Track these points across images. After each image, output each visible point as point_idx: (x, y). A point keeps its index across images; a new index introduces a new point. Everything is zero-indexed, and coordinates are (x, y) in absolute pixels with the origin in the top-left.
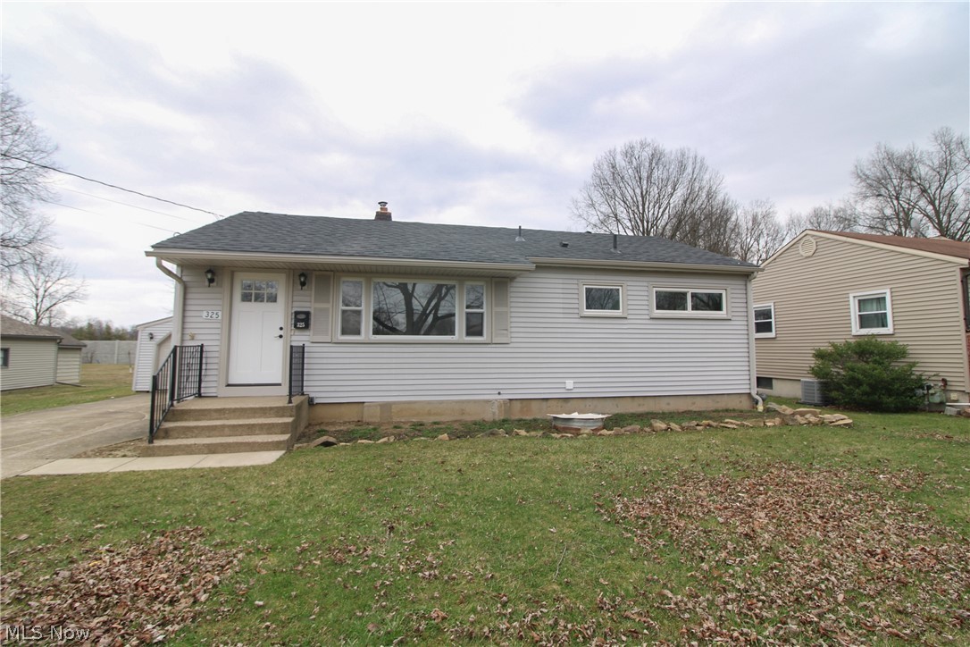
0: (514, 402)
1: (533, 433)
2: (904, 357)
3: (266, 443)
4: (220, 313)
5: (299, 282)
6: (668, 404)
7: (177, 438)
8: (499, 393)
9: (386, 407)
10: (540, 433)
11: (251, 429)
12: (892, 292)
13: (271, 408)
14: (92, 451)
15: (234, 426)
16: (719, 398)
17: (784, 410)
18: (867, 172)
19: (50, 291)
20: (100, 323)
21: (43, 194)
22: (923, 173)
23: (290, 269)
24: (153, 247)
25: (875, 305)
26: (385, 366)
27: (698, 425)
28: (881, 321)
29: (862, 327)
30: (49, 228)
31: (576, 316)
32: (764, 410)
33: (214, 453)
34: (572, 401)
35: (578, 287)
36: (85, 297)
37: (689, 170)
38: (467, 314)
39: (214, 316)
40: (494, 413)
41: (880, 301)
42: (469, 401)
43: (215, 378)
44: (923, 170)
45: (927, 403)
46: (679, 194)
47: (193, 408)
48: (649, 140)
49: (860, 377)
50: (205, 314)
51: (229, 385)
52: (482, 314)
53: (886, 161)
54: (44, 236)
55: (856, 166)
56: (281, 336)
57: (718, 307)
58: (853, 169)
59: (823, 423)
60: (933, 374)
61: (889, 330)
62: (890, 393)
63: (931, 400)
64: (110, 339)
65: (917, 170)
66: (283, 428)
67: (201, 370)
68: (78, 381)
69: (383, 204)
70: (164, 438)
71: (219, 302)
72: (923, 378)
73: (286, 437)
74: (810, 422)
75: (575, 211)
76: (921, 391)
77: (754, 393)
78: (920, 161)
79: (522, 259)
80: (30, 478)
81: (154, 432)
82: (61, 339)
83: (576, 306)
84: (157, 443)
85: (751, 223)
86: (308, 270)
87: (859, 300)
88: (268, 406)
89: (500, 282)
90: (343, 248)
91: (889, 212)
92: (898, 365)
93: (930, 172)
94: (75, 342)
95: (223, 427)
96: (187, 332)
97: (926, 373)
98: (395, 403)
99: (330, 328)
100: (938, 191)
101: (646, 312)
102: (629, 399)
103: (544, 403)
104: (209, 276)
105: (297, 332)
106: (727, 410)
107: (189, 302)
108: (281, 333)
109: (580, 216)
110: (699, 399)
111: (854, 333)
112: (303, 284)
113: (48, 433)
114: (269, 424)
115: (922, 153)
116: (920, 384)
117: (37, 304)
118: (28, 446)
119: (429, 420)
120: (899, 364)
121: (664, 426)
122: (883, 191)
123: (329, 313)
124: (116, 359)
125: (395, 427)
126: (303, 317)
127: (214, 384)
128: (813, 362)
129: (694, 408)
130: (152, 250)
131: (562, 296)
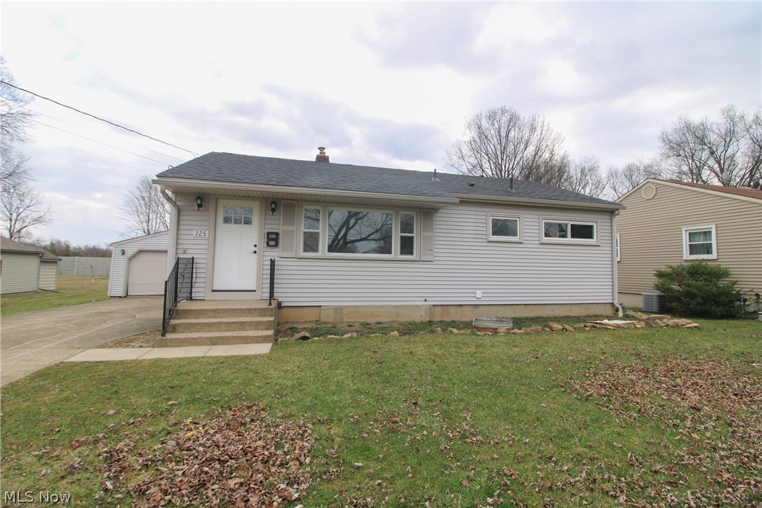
0: (437, 307)
1: (462, 331)
2: (727, 277)
3: (256, 337)
4: (207, 232)
5: (270, 208)
6: (552, 310)
7: (183, 332)
8: (425, 300)
9: (338, 309)
10: (469, 331)
11: (242, 325)
12: (716, 228)
13: (256, 309)
14: (111, 342)
15: (228, 323)
16: (589, 306)
17: (640, 316)
18: (671, 138)
19: (22, 215)
20: (59, 242)
21: (22, 135)
22: (712, 139)
23: (264, 197)
24: (157, 176)
25: (702, 237)
26: (338, 277)
27: (585, 326)
28: (707, 249)
29: (691, 253)
30: (26, 164)
31: (485, 240)
32: (624, 316)
33: (215, 344)
34: (480, 307)
35: (486, 218)
36: (51, 221)
37: (538, 132)
38: (402, 237)
39: (203, 234)
40: (422, 316)
41: (707, 234)
42: (402, 306)
43: (203, 285)
44: (712, 137)
45: (743, 312)
46: (531, 150)
47: (193, 308)
48: (507, 108)
49: (696, 291)
50: (195, 233)
51: (213, 291)
52: (412, 238)
53: (686, 129)
54: (22, 170)
55: (663, 133)
56: (255, 252)
57: (590, 236)
58: (660, 134)
59: (677, 326)
60: (748, 290)
61: (714, 256)
62: (718, 304)
63: (746, 310)
64: (69, 256)
65: (708, 137)
66: (268, 326)
67: (192, 278)
68: (54, 288)
69: (322, 149)
70: (172, 332)
71: (207, 223)
72: (741, 293)
73: (271, 332)
74: (667, 325)
75: (449, 162)
76: (739, 302)
77: (616, 303)
78: (711, 130)
79: (447, 195)
80: (75, 364)
81: (165, 328)
82: (43, 254)
83: (485, 233)
84: (168, 336)
85: (580, 174)
86: (278, 199)
87: (690, 233)
88: (253, 307)
89: (428, 212)
90: (308, 183)
91: (685, 168)
92: (722, 283)
93: (718, 139)
94: (53, 256)
95: (220, 323)
96: (181, 247)
97: (744, 290)
98: (345, 307)
99: (295, 246)
100: (723, 153)
101: (537, 239)
102: (522, 306)
103: (459, 308)
104: (199, 202)
105: (269, 249)
106: (596, 316)
107: (182, 223)
108: (256, 249)
109: (453, 165)
110: (574, 307)
111: (685, 258)
112: (273, 210)
113: (65, 328)
114: (257, 322)
115: (712, 124)
116: (738, 297)
117: (11, 226)
118: (55, 338)
119: (373, 320)
120: (724, 282)
121: (560, 327)
122: (682, 152)
123: (295, 232)
124: (76, 271)
125: (350, 326)
126: (273, 236)
127: (202, 290)
128: (655, 280)
129: (571, 314)
130: (156, 178)
131: (473, 224)
